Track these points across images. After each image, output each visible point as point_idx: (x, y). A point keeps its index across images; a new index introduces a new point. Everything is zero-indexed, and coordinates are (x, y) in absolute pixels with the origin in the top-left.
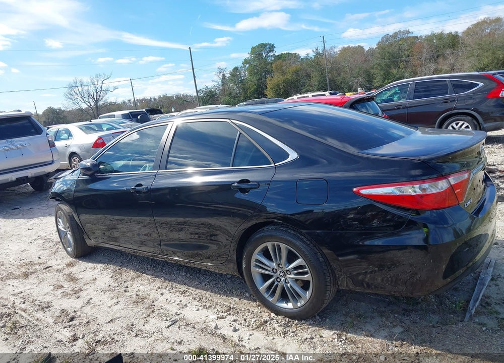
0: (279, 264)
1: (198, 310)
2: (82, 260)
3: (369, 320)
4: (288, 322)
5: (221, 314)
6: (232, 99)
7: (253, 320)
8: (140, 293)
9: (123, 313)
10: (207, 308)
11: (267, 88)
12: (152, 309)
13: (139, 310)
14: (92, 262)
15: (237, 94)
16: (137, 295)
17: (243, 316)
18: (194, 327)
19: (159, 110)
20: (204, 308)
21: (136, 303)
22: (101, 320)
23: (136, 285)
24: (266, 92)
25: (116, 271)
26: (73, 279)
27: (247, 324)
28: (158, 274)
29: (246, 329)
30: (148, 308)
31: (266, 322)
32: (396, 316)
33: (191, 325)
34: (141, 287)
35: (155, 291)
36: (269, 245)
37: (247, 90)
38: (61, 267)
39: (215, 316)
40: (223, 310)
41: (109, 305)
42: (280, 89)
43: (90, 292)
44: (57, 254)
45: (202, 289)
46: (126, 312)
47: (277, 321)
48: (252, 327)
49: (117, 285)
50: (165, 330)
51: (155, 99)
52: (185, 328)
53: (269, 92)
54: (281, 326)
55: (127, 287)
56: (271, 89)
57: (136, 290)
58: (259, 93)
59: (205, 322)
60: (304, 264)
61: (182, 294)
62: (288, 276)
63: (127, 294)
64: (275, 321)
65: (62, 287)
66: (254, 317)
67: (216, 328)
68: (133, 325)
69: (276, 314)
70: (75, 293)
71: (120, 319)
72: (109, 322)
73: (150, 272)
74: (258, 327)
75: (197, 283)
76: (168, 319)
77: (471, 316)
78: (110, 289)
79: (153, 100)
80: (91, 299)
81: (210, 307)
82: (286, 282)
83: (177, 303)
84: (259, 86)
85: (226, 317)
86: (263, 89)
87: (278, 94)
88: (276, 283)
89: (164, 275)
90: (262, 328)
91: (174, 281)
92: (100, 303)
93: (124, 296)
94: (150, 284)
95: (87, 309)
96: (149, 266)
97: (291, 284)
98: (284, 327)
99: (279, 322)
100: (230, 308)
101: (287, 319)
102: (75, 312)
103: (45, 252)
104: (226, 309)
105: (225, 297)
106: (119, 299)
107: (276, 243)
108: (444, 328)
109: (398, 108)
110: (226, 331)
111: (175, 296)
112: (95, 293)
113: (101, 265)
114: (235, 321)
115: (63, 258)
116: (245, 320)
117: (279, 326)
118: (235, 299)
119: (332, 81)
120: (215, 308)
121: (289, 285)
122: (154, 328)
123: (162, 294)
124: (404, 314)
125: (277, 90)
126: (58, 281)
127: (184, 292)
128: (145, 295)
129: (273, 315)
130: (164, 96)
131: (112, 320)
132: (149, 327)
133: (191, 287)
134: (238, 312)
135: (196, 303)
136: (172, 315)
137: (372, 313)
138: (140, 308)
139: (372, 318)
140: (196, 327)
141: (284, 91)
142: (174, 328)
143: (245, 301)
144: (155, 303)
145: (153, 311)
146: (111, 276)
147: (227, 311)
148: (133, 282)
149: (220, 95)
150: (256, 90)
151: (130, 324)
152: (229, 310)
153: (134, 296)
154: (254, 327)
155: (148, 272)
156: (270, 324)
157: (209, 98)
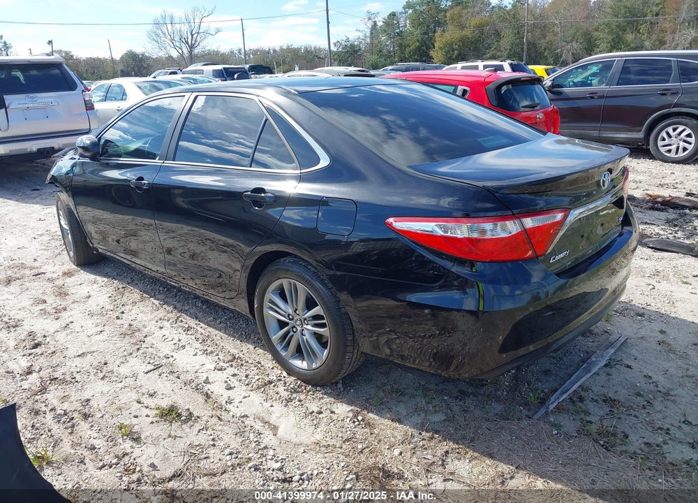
0: (296, 310)
1: (195, 355)
2: (85, 270)
3: (406, 399)
4: (298, 387)
5: (222, 364)
6: (382, 60)
7: (257, 377)
8: (134, 323)
9: (102, 347)
10: (207, 354)
11: (434, 47)
12: (138, 346)
13: (123, 345)
14: (95, 274)
15: (390, 52)
16: (130, 325)
17: (246, 370)
18: (178, 377)
19: (269, 68)
20: (203, 353)
21: (124, 335)
22: (71, 352)
23: (135, 310)
24: (432, 53)
25: (118, 289)
26: (62, 293)
27: (246, 382)
28: (168, 300)
29: (244, 388)
30: (135, 344)
31: (270, 382)
32: (446, 398)
33: (176, 375)
34: (140, 315)
35: (154, 322)
36: (285, 283)
37: (406, 47)
38: (55, 276)
39: (212, 367)
40: (226, 359)
41: (89, 334)
42: (453, 50)
43: (75, 314)
44: (59, 257)
45: (215, 328)
46: (106, 344)
47: (285, 383)
48: (252, 387)
49: (112, 309)
50: (141, 375)
51: (275, 51)
52: (167, 376)
53: (436, 54)
54: (287, 390)
55: (123, 313)
56: (441, 48)
57: (132, 318)
58: (423, 54)
59: (196, 372)
60: (322, 314)
61: (184, 331)
62: (305, 326)
63: (119, 322)
64: (283, 382)
65: (45, 302)
66: (258, 374)
67: (207, 381)
68: (106, 364)
69: (289, 374)
70: (56, 313)
71: (94, 354)
72: (79, 356)
73: (161, 297)
74: (258, 388)
75: (211, 319)
76: (151, 362)
77: (546, 413)
78: (102, 312)
79: (272, 51)
80: (72, 322)
81: (212, 352)
82: (302, 334)
83: (174, 342)
84: (423, 43)
85: (225, 369)
86: (429, 48)
87: (450, 58)
88: (292, 333)
89: (175, 303)
90: (263, 389)
91: (185, 312)
92: (79, 330)
93: (114, 323)
94: (152, 313)
95: (61, 337)
96: (161, 289)
97: (308, 338)
98: (291, 392)
99: (287, 385)
100: (235, 357)
101: (299, 382)
102: (45, 336)
103: (46, 253)
104: (230, 358)
105: (238, 342)
106: (105, 327)
107: (292, 281)
108: (502, 423)
109: (592, 97)
110: (217, 389)
111: (176, 332)
112: (81, 315)
113: (105, 279)
114: (234, 375)
115: (63, 264)
116: (247, 376)
117: (285, 390)
118: (249, 346)
119: (532, 45)
120: (217, 355)
121: (305, 338)
122: (129, 370)
123: (161, 328)
124: (456, 398)
125: (449, 51)
126: (44, 293)
127: (189, 329)
128: (140, 326)
129: (285, 374)
130: (288, 48)
131: (83, 354)
132: (124, 370)
133: (203, 322)
134: (242, 365)
135: (197, 345)
136: (159, 357)
137: (416, 390)
138: (126, 344)
139: (413, 396)
140: (181, 377)
141: (459, 54)
142: (154, 375)
143: (261, 351)
144: (147, 340)
145: (138, 349)
146: (110, 295)
147: (229, 361)
148: (133, 306)
149: (365, 51)
150: (419, 49)
151: (103, 362)
152: (232, 361)
153: (126, 326)
154: (255, 386)
155: (157, 297)
156: (274, 386)
157: (348, 55)
